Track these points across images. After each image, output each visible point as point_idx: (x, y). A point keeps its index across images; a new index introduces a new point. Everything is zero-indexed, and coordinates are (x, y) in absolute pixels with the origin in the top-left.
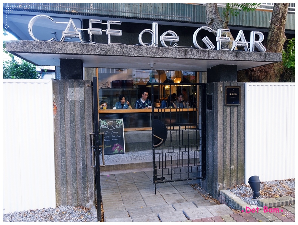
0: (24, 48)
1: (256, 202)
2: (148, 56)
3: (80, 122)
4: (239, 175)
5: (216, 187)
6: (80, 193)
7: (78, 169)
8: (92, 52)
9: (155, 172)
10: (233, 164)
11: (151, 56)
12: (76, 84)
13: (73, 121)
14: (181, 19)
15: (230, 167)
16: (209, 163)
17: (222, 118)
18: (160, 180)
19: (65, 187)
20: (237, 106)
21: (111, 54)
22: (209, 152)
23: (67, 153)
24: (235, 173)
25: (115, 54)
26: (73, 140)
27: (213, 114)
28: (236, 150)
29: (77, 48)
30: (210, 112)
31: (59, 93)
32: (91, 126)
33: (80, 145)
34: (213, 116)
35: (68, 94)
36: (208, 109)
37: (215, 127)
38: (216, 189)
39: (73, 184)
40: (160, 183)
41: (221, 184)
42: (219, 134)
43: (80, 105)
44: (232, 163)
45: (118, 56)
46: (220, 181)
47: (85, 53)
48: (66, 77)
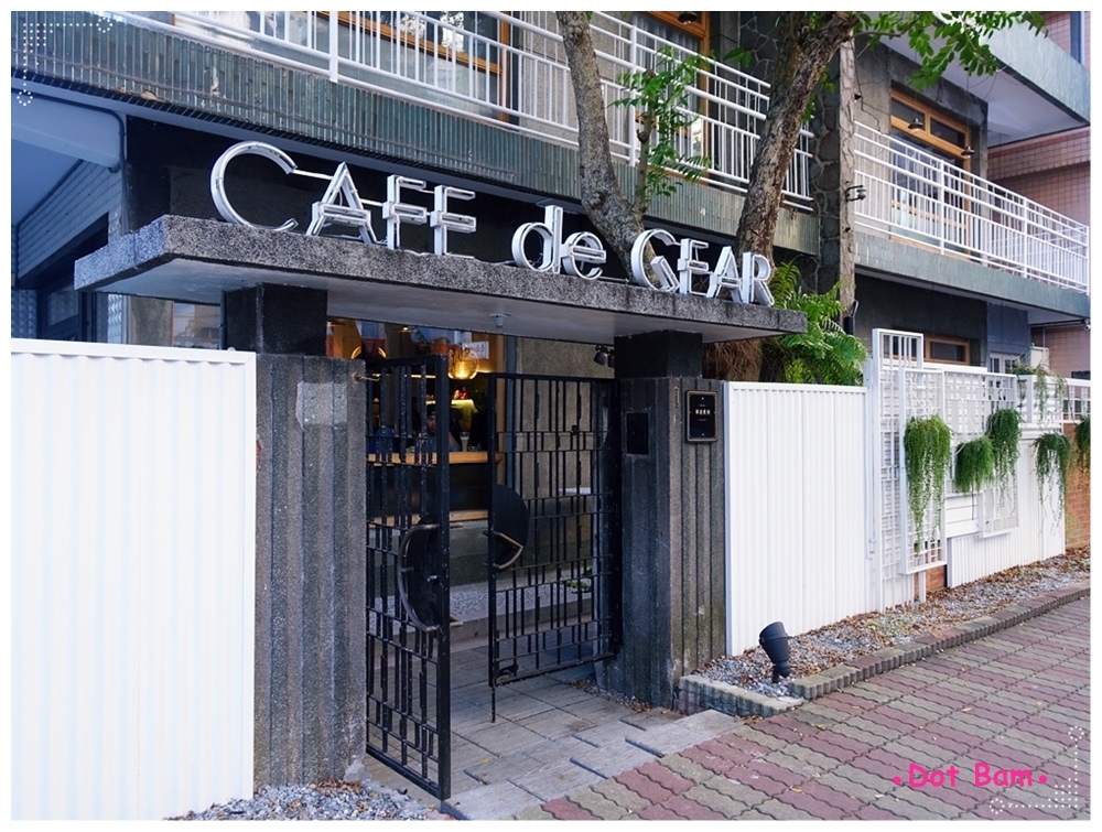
0: (223, 247)
1: (785, 689)
2: (548, 299)
3: (331, 494)
4: (716, 632)
5: (664, 673)
6: (325, 736)
7: (321, 654)
8: (413, 277)
9: (493, 650)
10: (703, 603)
11: (554, 300)
12: (322, 369)
13: (309, 495)
14: (489, 174)
15: (697, 610)
16: (636, 609)
17: (679, 476)
18: (506, 673)
19: (281, 722)
20: (710, 443)
21: (461, 288)
22: (637, 575)
23: (290, 602)
24: (707, 627)
25: (469, 287)
26: (311, 558)
27: (655, 465)
28: (708, 563)
29: (375, 262)
30: (638, 462)
31: (270, 398)
32: (362, 507)
33: (329, 573)
34: (654, 471)
35: (299, 403)
36: (629, 452)
37: (659, 502)
38: (666, 677)
39: (305, 709)
40: (508, 683)
41: (678, 661)
42: (674, 520)
43: (335, 438)
44: (701, 602)
45: (477, 293)
46: (675, 653)
47: (395, 279)
48: (279, 344)
